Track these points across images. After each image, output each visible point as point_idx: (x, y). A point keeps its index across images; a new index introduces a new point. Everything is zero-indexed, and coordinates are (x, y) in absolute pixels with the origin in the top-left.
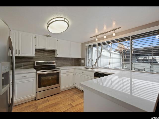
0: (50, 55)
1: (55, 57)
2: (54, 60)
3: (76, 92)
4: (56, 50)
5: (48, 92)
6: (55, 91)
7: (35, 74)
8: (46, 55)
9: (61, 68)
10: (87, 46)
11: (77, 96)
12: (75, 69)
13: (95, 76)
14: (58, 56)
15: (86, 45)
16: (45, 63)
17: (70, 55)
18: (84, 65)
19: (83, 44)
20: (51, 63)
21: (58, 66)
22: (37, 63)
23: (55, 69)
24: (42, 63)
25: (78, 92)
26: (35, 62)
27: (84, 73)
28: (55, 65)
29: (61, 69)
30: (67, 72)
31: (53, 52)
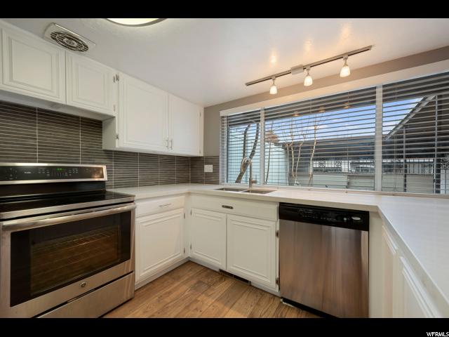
0: (79, 139)
1: (104, 148)
2: (97, 160)
3: (199, 282)
4: (113, 118)
8: (57, 135)
9: (138, 193)
10: (223, 117)
11: (210, 301)
12: (189, 194)
13: (280, 218)
14: (120, 145)
15: (223, 113)
16: (51, 172)
17: (170, 142)
18: (213, 179)
19: (209, 111)
20: (82, 172)
21: (117, 186)
23: (103, 198)
24: (35, 173)
25: (206, 281)
27: (232, 208)
29: (136, 198)
30: (164, 209)
31: (95, 125)
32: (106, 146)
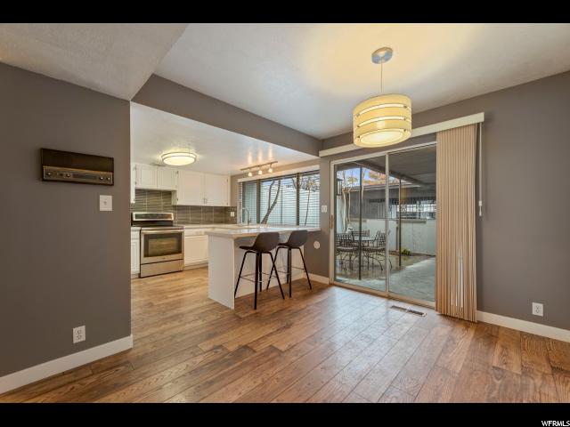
0: (161, 201)
2: (169, 211)
4: (175, 191)
5: (162, 267)
6: (173, 266)
7: (138, 233)
8: (153, 200)
9: (186, 226)
10: (240, 183)
14: (178, 203)
17: (205, 200)
18: (234, 221)
19: (233, 178)
20: (163, 216)
21: (179, 223)
22: (137, 216)
23: (172, 226)
26: (134, 213)
28: (171, 221)
29: (184, 228)
31: (168, 194)
32: (173, 203)
